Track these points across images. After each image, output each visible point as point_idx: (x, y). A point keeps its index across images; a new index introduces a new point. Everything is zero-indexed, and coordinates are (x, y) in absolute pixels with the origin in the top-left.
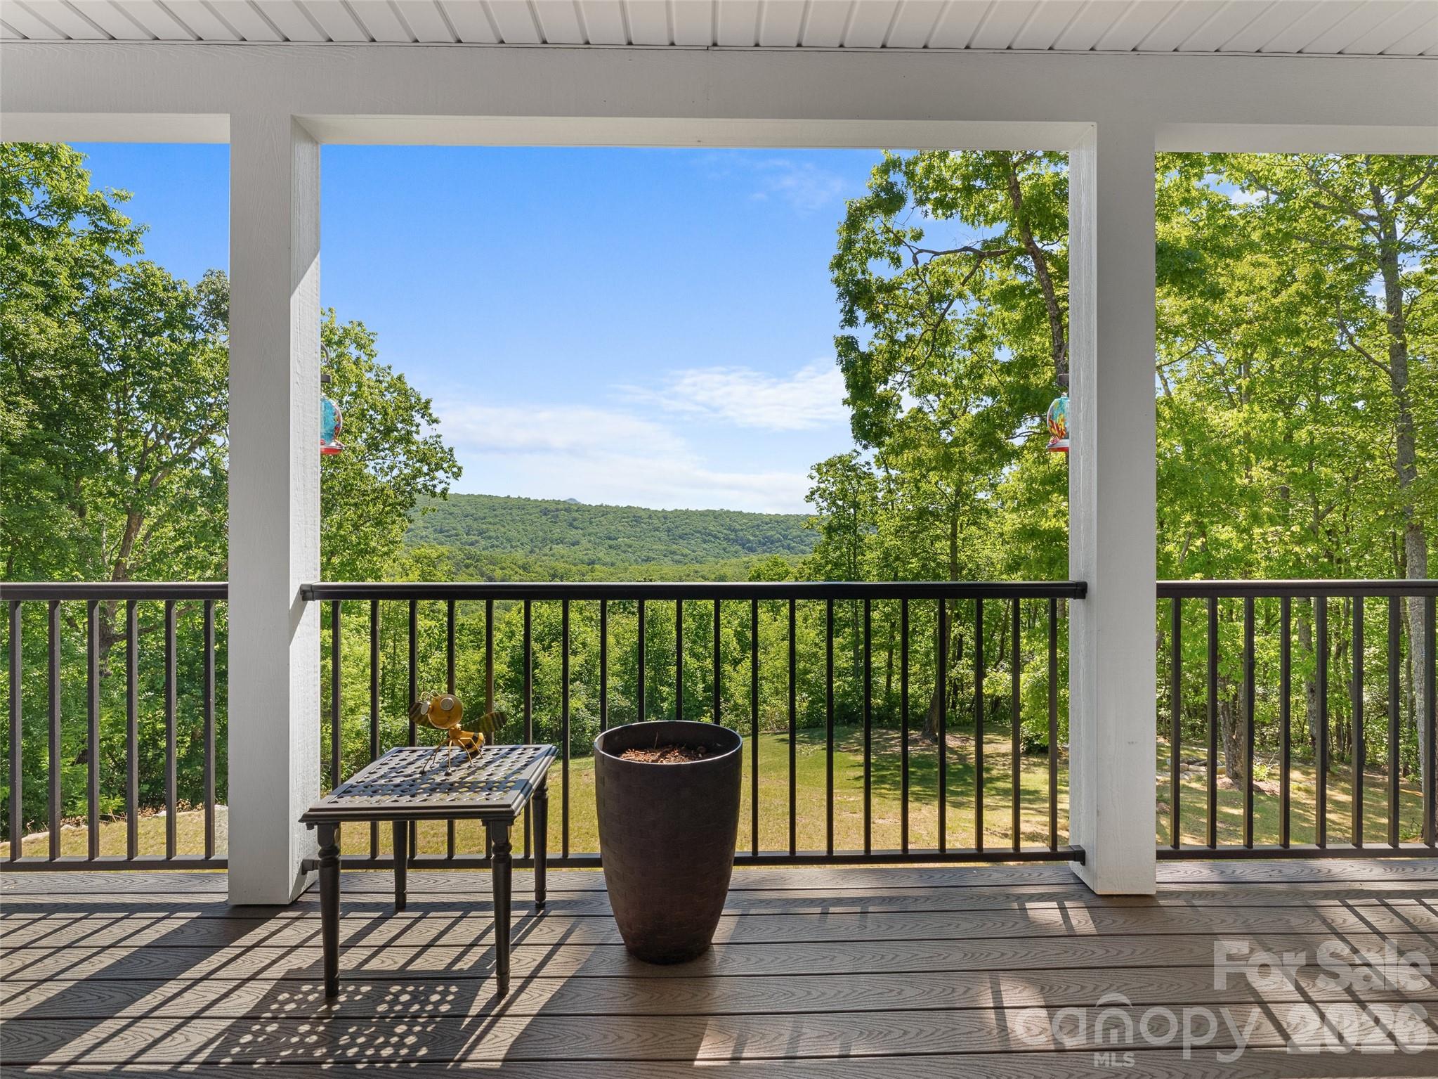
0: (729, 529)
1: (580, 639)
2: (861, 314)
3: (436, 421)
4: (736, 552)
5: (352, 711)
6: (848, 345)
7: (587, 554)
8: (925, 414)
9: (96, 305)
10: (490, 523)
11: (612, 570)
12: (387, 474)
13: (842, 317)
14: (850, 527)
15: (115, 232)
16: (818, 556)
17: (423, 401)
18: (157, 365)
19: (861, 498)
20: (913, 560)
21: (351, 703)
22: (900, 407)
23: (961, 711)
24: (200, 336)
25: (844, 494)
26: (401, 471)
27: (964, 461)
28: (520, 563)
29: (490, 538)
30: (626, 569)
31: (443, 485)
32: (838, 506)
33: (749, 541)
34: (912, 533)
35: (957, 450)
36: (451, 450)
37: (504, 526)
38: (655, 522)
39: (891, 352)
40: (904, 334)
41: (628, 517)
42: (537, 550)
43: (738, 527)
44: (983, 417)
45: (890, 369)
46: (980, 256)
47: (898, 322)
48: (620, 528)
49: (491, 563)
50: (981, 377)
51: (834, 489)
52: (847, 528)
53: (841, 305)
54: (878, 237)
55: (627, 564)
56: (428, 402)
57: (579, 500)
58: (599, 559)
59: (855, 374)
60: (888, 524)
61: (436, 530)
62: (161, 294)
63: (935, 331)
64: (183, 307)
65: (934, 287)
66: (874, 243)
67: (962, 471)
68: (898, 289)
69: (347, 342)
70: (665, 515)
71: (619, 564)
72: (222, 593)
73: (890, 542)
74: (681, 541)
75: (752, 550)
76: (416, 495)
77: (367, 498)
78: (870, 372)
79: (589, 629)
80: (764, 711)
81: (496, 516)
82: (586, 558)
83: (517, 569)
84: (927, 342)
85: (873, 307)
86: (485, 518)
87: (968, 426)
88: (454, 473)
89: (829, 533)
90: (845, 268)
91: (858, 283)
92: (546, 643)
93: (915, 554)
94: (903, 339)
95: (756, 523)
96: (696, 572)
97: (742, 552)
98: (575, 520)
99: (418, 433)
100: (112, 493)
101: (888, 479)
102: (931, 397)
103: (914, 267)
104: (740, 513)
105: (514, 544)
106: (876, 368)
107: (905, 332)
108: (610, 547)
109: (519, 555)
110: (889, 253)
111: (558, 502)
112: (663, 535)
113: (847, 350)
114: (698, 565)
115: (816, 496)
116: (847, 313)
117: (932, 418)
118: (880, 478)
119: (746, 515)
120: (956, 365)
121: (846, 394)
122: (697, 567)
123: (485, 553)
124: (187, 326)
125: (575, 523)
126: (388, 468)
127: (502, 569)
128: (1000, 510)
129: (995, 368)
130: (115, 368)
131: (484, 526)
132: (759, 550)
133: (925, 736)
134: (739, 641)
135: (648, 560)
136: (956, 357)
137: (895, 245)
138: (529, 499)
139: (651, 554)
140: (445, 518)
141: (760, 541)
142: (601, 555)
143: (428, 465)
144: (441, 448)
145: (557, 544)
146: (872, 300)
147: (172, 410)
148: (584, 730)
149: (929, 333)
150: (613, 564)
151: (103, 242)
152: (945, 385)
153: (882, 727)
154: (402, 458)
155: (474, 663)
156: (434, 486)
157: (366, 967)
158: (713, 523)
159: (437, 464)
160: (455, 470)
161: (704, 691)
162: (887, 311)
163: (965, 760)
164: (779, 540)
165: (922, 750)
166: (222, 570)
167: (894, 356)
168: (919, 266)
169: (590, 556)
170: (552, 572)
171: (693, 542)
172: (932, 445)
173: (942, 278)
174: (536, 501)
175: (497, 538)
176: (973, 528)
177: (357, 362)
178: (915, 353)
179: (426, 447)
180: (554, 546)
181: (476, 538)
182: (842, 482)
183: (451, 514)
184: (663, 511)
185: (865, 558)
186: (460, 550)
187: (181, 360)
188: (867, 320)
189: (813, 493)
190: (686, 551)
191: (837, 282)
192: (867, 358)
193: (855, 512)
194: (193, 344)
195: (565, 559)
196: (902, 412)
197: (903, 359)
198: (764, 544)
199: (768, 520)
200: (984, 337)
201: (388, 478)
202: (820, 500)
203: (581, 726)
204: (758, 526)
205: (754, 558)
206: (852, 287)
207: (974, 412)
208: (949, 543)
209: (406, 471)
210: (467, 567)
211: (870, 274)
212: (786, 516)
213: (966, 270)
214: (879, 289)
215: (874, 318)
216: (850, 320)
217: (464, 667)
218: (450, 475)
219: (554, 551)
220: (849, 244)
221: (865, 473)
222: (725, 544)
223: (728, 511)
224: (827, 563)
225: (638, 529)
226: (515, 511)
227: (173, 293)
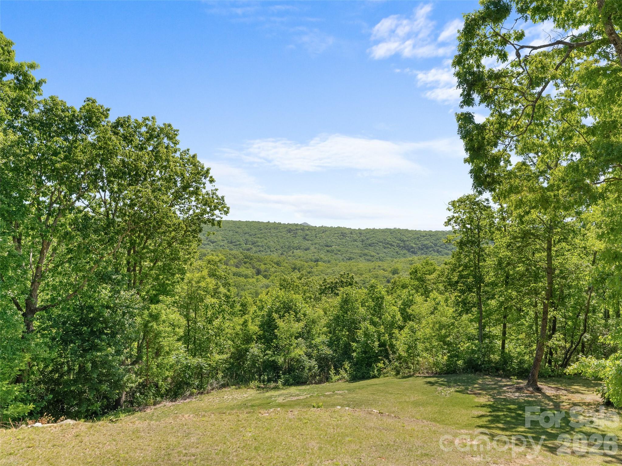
0: (400, 240)
1: (302, 312)
2: (476, 97)
3: (214, 181)
4: (404, 254)
5: (168, 353)
6: (467, 118)
7: (314, 256)
8: (528, 166)
10: (258, 238)
11: (328, 265)
12: (186, 213)
13: (461, 99)
14: (476, 243)
16: (453, 261)
17: (205, 169)
18: (56, 154)
19: (483, 223)
20: (520, 265)
21: (167, 349)
22: (509, 162)
23: (555, 366)
25: (471, 220)
26: (194, 211)
27: (558, 201)
28: (275, 261)
29: (258, 246)
30: (337, 265)
31: (219, 219)
32: (467, 228)
33: (412, 247)
34: (519, 247)
35: (552, 194)
36: (223, 197)
37: (266, 239)
38: (354, 236)
39: (499, 123)
40: (509, 110)
41: (338, 233)
42: (285, 253)
43: (405, 239)
44: (574, 168)
45: (499, 135)
46: (570, 47)
47: (505, 101)
48: (334, 240)
49: (259, 261)
50: (571, 138)
51: (464, 217)
52: (473, 243)
53: (461, 91)
54: (489, 40)
55: (337, 262)
56: (208, 170)
57: (309, 224)
58: (321, 259)
59: (471, 140)
60: (502, 240)
61: (228, 242)
62: (61, 114)
63: (534, 107)
65: (532, 73)
66: (486, 44)
67: (556, 208)
68: (505, 77)
69: (162, 136)
70: (360, 232)
71: (333, 262)
73: (504, 253)
74: (370, 247)
75: (414, 253)
76: (202, 225)
77: (170, 229)
78: (484, 138)
79: (308, 306)
80: (418, 361)
81: (262, 233)
82: (313, 258)
83: (273, 265)
84: (528, 115)
85: (486, 91)
86: (255, 234)
87: (560, 174)
88: (225, 211)
89: (460, 246)
90: (464, 64)
91: (473, 73)
92: (281, 313)
93: (520, 261)
94: (509, 113)
95: (416, 236)
96: (380, 266)
97: (408, 254)
98: (307, 235)
99: (204, 188)
101: (502, 210)
102: (532, 155)
103: (517, 60)
104: (407, 230)
105: (272, 250)
106: (489, 135)
107: (511, 108)
108: (328, 251)
109: (275, 256)
110: (498, 51)
111: (297, 225)
112: (359, 244)
113: (465, 123)
114: (380, 262)
115: (452, 222)
116: (465, 96)
117: (533, 168)
118: (496, 210)
119: (410, 231)
120: (550, 130)
121: (467, 156)
122: (380, 263)
123: (256, 255)
125: (307, 237)
126: (187, 209)
127: (265, 264)
128: (582, 229)
129: (583, 131)
131: (255, 239)
132: (419, 253)
133: (528, 385)
134: (402, 314)
135: (350, 259)
136: (551, 125)
137: (502, 45)
138: (280, 224)
139: (352, 256)
140: (233, 235)
141: (419, 248)
142: (322, 256)
143: (210, 207)
144: (217, 196)
145: (297, 249)
146: (484, 86)
148: (304, 368)
149: (530, 107)
150: (329, 262)
152: (542, 146)
153: (499, 376)
154: (194, 203)
155: (239, 325)
156: (214, 219)
158: (390, 236)
159: (215, 206)
160: (225, 209)
161: (379, 346)
162: (496, 94)
163: (559, 406)
164: (431, 247)
165: (527, 397)
167: (502, 126)
168: (521, 59)
169: (316, 257)
170: (293, 266)
171: (377, 248)
172: (532, 190)
173: (540, 66)
174: (284, 224)
175: (262, 246)
176: (564, 244)
177: (167, 148)
178: (519, 123)
179: (208, 196)
180: (295, 251)
181: (251, 246)
182: (469, 213)
183: (237, 232)
184: (359, 229)
185: (486, 264)
186: (241, 253)
187: (69, 150)
188: (481, 101)
189: (450, 220)
190: (373, 254)
191: (458, 75)
192: (481, 128)
193: (479, 232)
196: (511, 165)
197: (509, 128)
198: (422, 249)
199: (424, 234)
200: (573, 109)
201: (187, 215)
202: (454, 225)
203: (302, 366)
204: (418, 238)
205: (416, 258)
206: (469, 77)
207: (564, 164)
208: (546, 254)
209: (197, 211)
210: (245, 263)
211: (484, 68)
212: (436, 232)
213: (557, 61)
214: (490, 77)
215: (487, 99)
216: (468, 101)
217: (233, 326)
218: (222, 212)
219: (295, 254)
220: (466, 47)
221: (485, 206)
222: (397, 249)
223: (399, 229)
224: (460, 266)
225: (344, 241)
226: (272, 230)
227: (67, 114)
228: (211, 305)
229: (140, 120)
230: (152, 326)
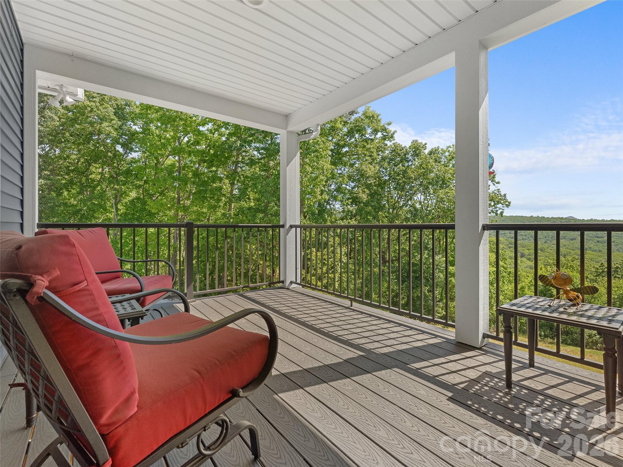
3: (498, 183)
9: (382, 160)
11: (600, 254)
15: (387, 135)
18: (398, 175)
24: (410, 163)
31: (501, 210)
36: (505, 195)
42: (549, 242)
56: (495, 175)
58: (589, 248)
62: (399, 152)
64: (405, 155)
72: (453, 227)
88: (506, 205)
99: (490, 188)
100: (387, 217)
108: (598, 242)
124: (406, 161)
127: (529, 249)
130: (387, 178)
138: (544, 217)
143: (494, 202)
144: (501, 194)
147: (403, 189)
150: (600, 251)
151: (385, 139)
156: (497, 211)
157: (522, 383)
159: (498, 201)
160: (507, 203)
166: (453, 220)
179: (493, 194)
187: (405, 172)
194: (408, 166)
195: (567, 247)
218: (504, 206)
227: (403, 151)
228: (492, 272)
229: (445, 149)
230: (451, 280)
